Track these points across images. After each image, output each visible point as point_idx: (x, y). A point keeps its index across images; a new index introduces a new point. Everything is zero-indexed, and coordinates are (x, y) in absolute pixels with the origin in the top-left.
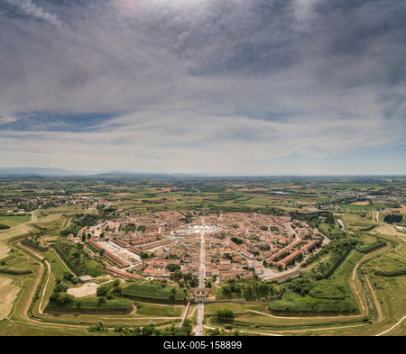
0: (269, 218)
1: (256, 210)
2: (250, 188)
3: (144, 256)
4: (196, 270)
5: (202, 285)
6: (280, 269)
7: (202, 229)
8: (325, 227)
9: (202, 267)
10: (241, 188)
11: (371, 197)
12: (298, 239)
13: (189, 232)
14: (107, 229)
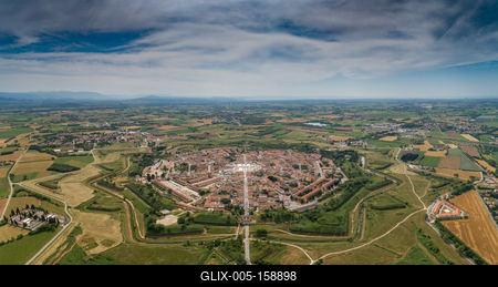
0: (302, 155)
1: (291, 147)
2: (289, 117)
3: (202, 193)
4: (242, 203)
5: (247, 213)
6: (302, 202)
7: (244, 167)
8: (347, 165)
9: (246, 200)
10: (281, 118)
11: (401, 130)
12: (323, 177)
13: (234, 171)
14: (165, 169)
